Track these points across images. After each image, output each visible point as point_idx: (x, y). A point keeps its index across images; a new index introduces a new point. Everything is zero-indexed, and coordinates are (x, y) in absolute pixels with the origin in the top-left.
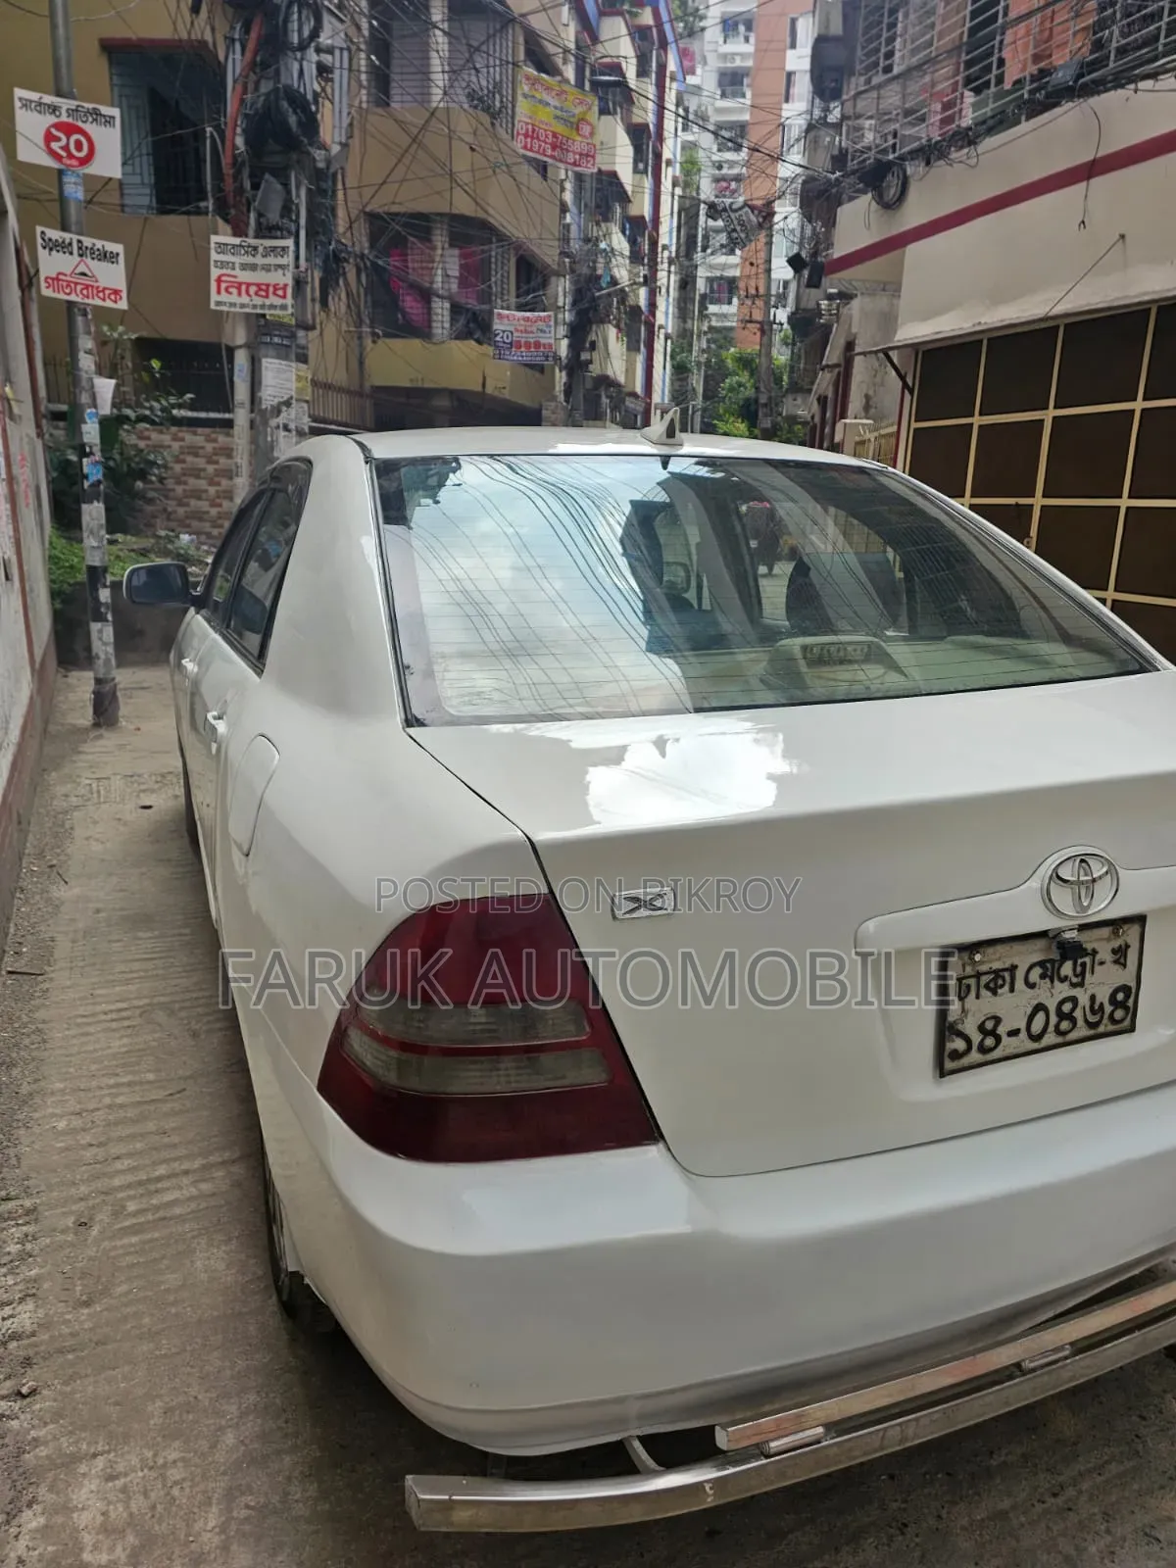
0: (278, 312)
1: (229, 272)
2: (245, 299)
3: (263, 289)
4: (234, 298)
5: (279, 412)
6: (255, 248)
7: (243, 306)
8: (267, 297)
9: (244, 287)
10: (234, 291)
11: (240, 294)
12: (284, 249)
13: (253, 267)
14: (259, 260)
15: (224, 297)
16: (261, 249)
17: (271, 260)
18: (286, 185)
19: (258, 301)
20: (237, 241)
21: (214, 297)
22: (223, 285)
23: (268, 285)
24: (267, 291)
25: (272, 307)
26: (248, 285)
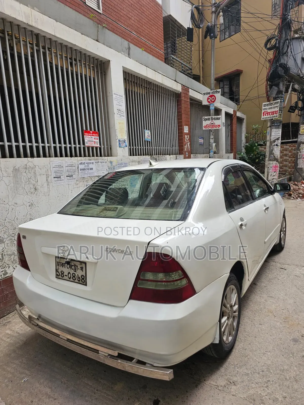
0: (276, 118)
1: (265, 111)
2: (269, 116)
3: (273, 113)
4: (267, 116)
5: (275, 141)
6: (272, 104)
7: (268, 118)
8: (273, 114)
9: (269, 113)
10: (267, 115)
11: (268, 115)
12: (278, 102)
13: (271, 108)
14: (273, 106)
15: (265, 117)
16: (273, 104)
17: (275, 105)
18: (279, 88)
19: (271, 116)
20: (268, 103)
21: (262, 117)
22: (265, 114)
23: (274, 112)
24: (274, 113)
25: (274, 117)
26: (270, 112)
